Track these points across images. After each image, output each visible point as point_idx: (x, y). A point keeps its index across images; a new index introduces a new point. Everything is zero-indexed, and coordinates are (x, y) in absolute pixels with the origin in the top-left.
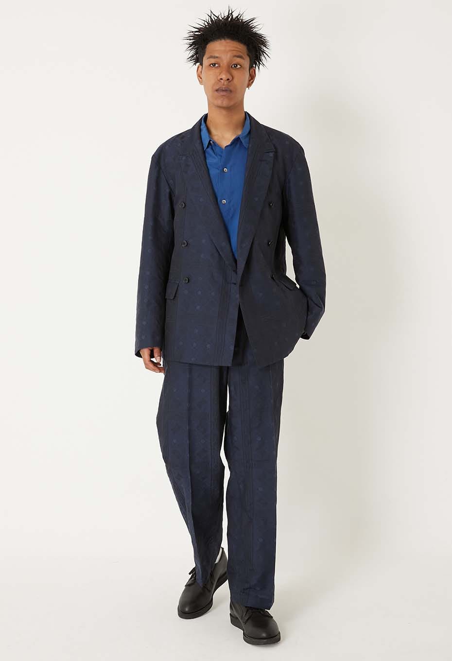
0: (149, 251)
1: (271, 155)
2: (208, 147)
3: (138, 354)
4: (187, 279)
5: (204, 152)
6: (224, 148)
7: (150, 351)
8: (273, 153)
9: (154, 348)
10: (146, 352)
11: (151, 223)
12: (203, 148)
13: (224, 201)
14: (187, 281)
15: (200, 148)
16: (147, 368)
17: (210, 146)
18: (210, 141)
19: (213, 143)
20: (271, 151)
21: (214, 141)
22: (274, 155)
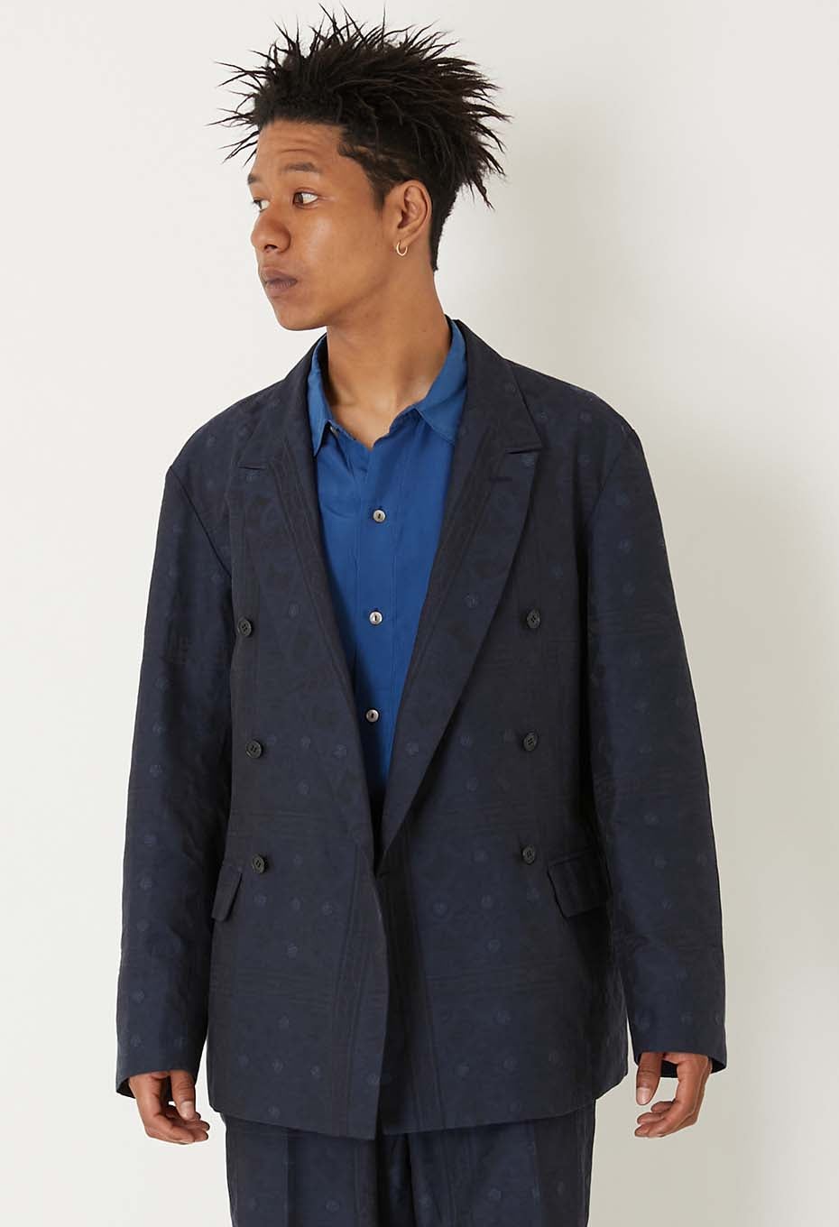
0: (154, 770)
1: (529, 460)
2: (324, 442)
3: (124, 1089)
4: (262, 862)
5: (313, 460)
6: (372, 445)
7: (157, 1084)
8: (535, 454)
9: (172, 1072)
10: (145, 1084)
11: (161, 684)
12: (312, 449)
13: (375, 617)
14: (262, 868)
15: (299, 447)
16: (152, 1135)
17: (331, 439)
18: (328, 425)
19: (338, 430)
20: (528, 447)
21: (338, 426)
22: (539, 462)
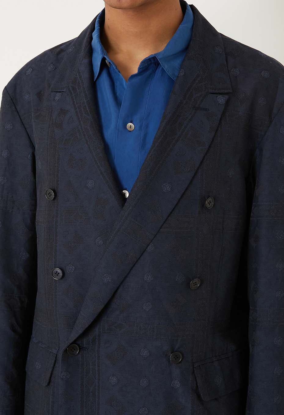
5: (94, 85)
18: (104, 59)
19: (110, 63)
20: (222, 91)
21: (110, 61)
22: (228, 102)
